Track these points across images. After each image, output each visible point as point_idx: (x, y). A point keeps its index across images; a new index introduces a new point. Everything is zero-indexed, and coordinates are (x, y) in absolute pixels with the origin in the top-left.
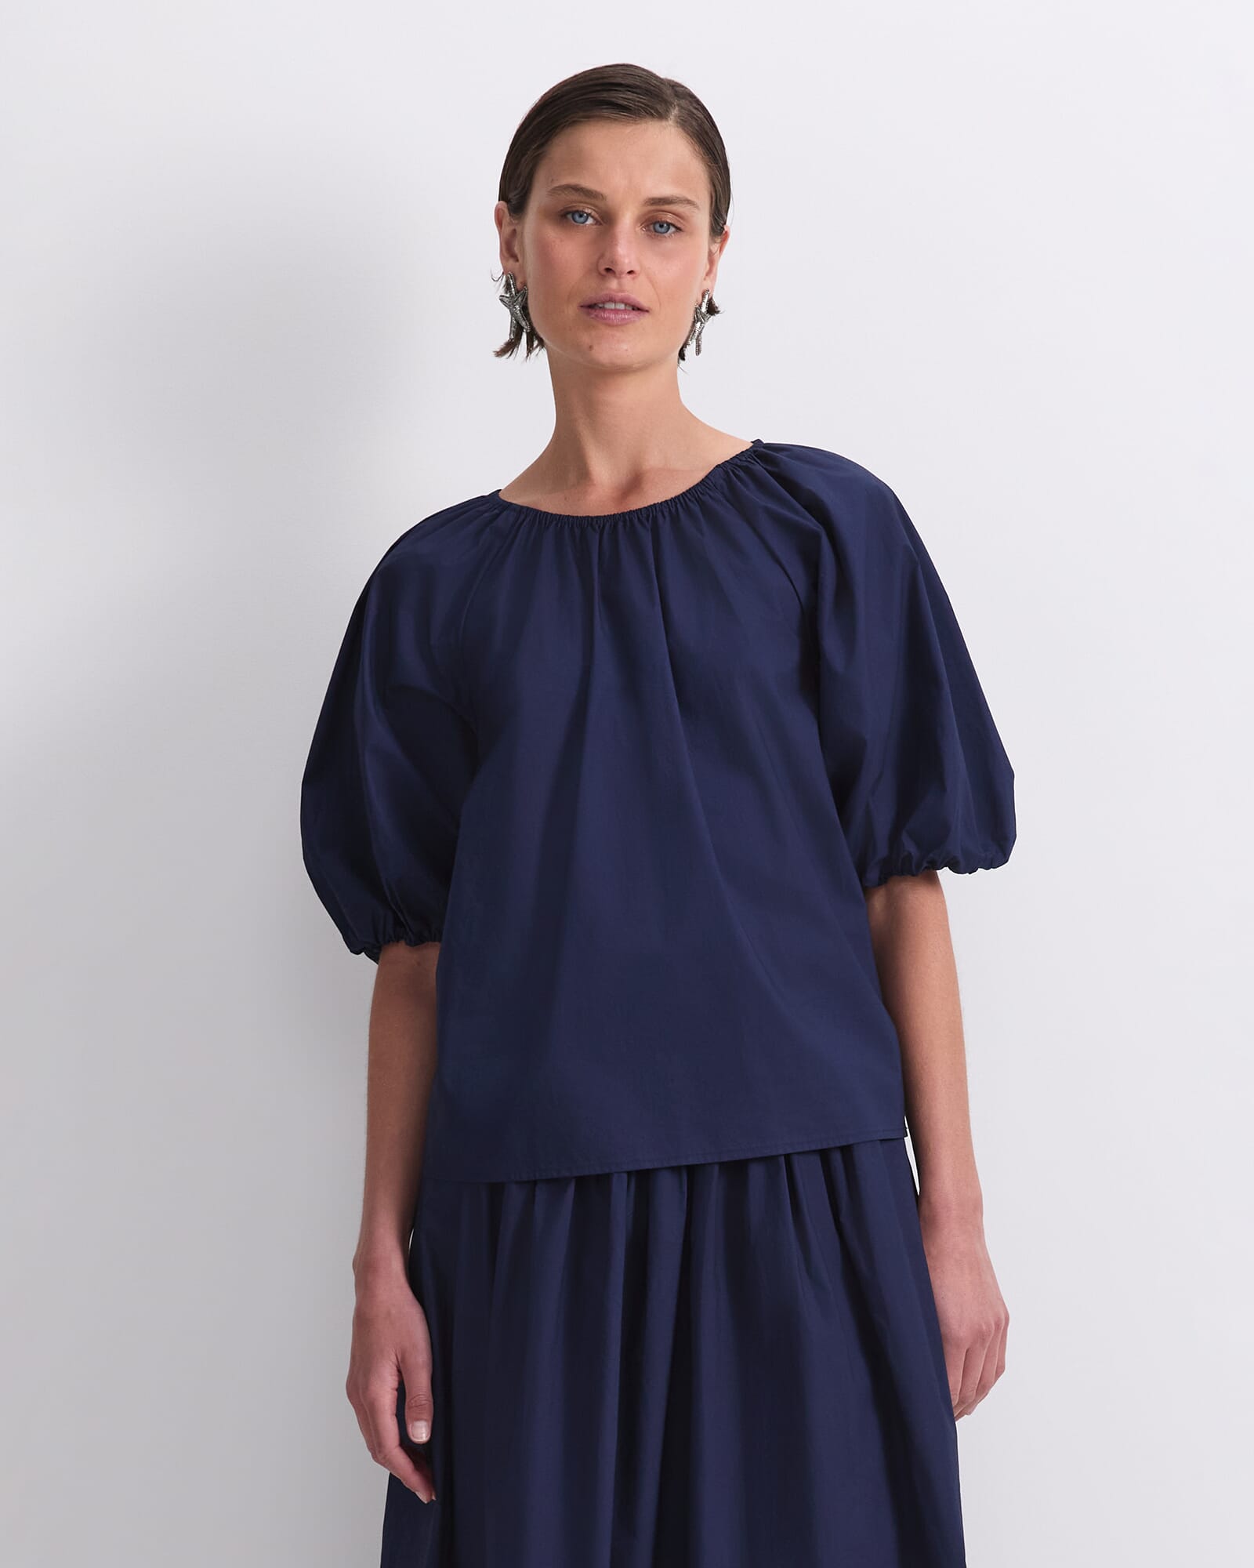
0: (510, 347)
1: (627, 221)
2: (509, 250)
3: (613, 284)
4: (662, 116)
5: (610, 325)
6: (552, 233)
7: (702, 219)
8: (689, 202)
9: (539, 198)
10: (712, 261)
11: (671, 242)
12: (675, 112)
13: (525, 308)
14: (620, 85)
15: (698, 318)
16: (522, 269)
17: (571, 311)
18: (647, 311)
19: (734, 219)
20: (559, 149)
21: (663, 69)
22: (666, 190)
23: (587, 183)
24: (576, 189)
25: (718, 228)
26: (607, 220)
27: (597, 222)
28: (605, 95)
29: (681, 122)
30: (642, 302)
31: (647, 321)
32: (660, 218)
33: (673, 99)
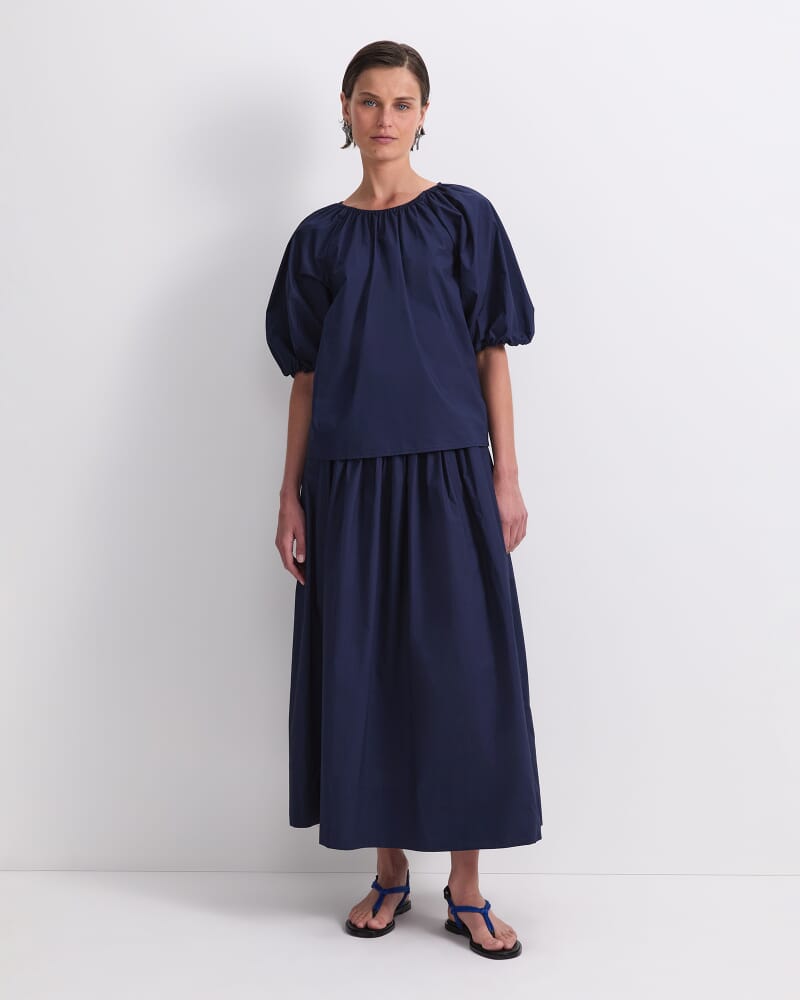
1: (389, 106)
2: (346, 111)
3: (382, 130)
5: (383, 143)
6: (361, 109)
8: (412, 98)
10: (422, 115)
11: (405, 113)
13: (351, 134)
15: (417, 137)
16: (350, 119)
17: (368, 139)
18: (396, 139)
21: (399, 40)
22: (403, 94)
23: (373, 92)
24: (370, 94)
26: (381, 105)
27: (377, 106)
28: (379, 57)
29: (410, 68)
30: (394, 136)
31: (396, 142)
32: (401, 104)
33: (408, 56)
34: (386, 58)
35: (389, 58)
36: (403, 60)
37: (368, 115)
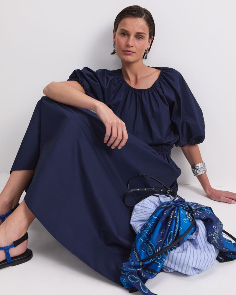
1: (132, 36)
3: (129, 48)
5: (128, 54)
6: (120, 37)
8: (144, 34)
14: (134, 10)
18: (135, 53)
21: (143, 6)
22: (140, 31)
24: (124, 30)
26: (129, 35)
28: (131, 12)
29: (145, 18)
30: (134, 51)
31: (135, 54)
32: (139, 36)
33: (145, 14)
34: (134, 13)
35: (136, 13)
36: (142, 15)
37: (123, 40)
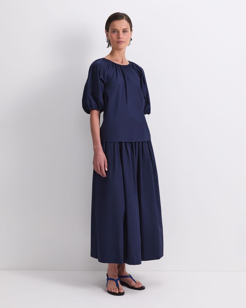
0: (108, 47)
1: (121, 32)
2: (107, 36)
3: (120, 40)
4: (123, 19)
5: (120, 44)
6: (112, 34)
7: (129, 30)
8: (128, 28)
9: (110, 30)
10: (131, 34)
11: (126, 34)
12: (125, 18)
13: (110, 43)
15: (130, 41)
16: (109, 38)
17: (116, 43)
19: (133, 29)
20: (112, 24)
21: (121, 12)
22: (125, 28)
23: (116, 28)
24: (114, 29)
25: (131, 30)
26: (118, 32)
27: (117, 32)
28: (116, 17)
29: (126, 19)
31: (124, 43)
32: (125, 31)
33: (124, 16)
35: (119, 17)
37: (115, 36)
